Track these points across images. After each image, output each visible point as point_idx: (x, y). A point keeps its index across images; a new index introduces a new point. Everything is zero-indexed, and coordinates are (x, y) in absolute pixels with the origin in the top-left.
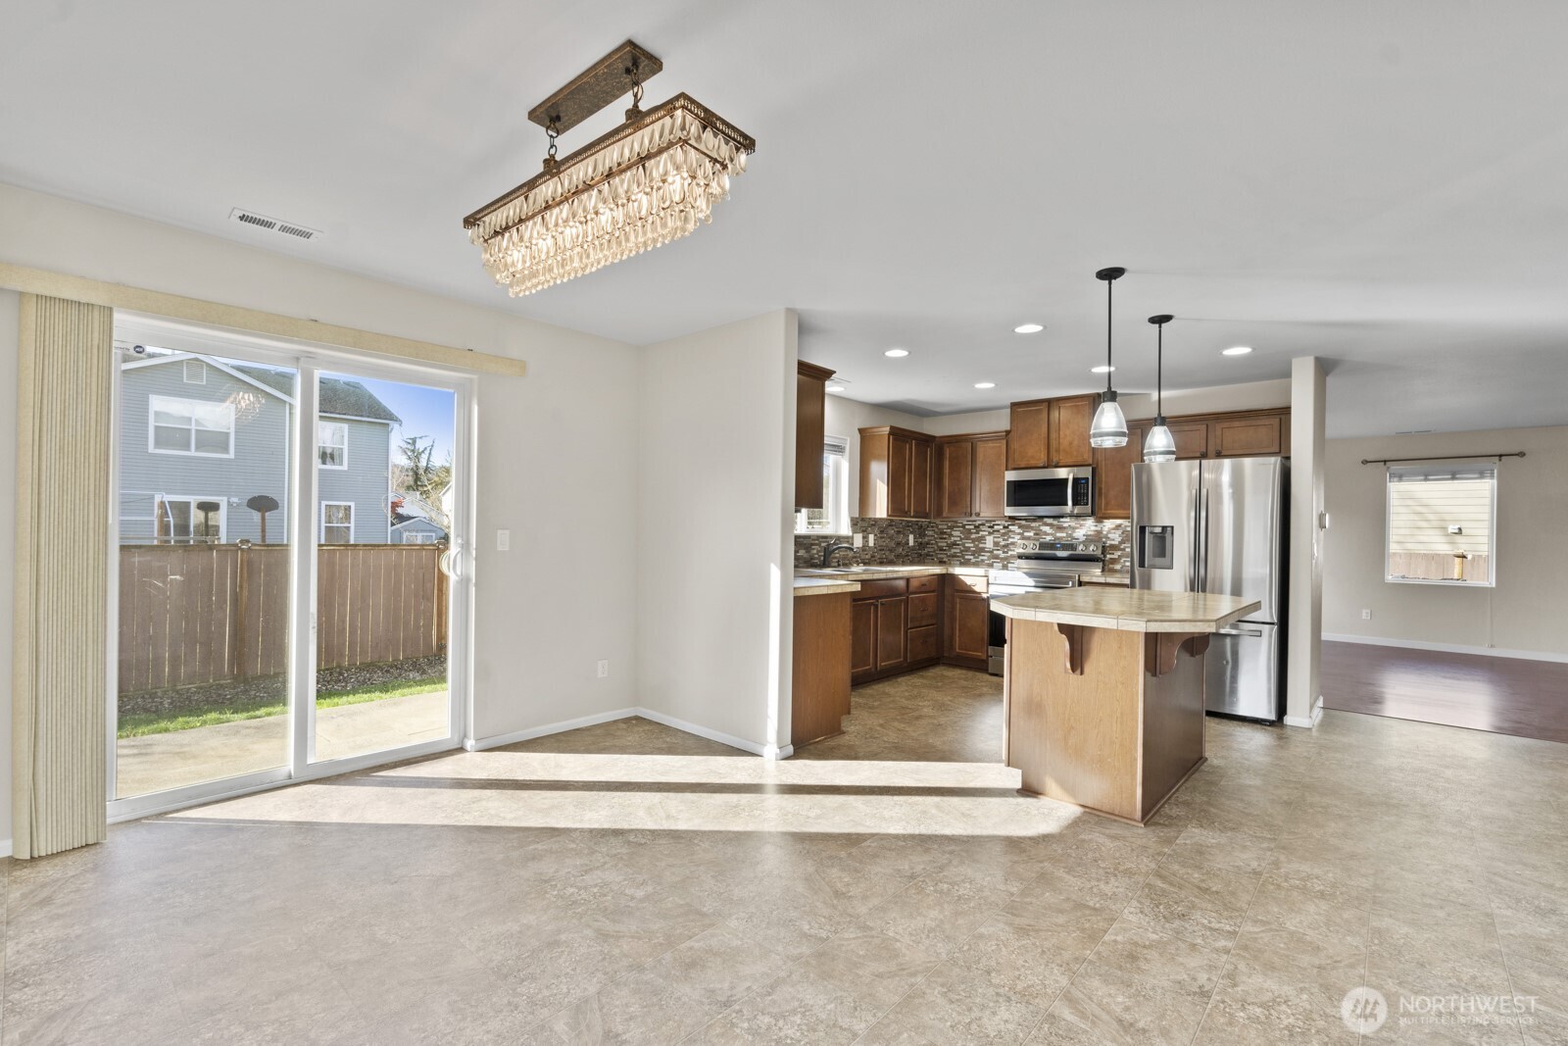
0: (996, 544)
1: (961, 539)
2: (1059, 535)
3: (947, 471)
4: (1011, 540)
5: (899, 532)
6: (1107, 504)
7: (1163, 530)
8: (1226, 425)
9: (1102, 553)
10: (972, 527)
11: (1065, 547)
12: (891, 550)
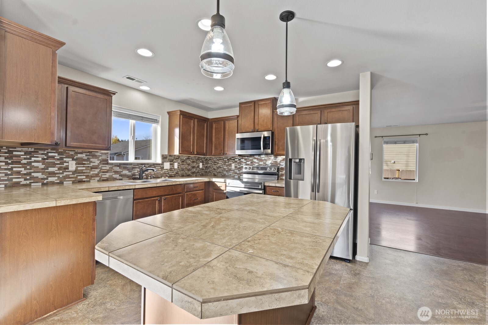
0: (236, 167)
1: (222, 165)
2: (260, 163)
3: (214, 134)
4: (241, 165)
5: (193, 162)
6: (278, 149)
7: (299, 160)
8: (329, 110)
9: (277, 172)
10: (226, 160)
11: (262, 169)
12: (189, 170)
